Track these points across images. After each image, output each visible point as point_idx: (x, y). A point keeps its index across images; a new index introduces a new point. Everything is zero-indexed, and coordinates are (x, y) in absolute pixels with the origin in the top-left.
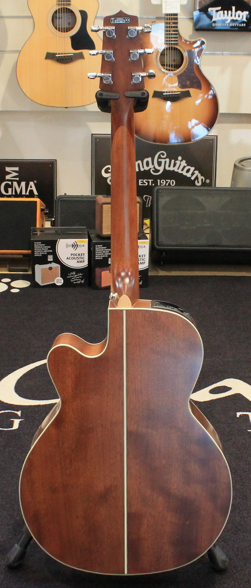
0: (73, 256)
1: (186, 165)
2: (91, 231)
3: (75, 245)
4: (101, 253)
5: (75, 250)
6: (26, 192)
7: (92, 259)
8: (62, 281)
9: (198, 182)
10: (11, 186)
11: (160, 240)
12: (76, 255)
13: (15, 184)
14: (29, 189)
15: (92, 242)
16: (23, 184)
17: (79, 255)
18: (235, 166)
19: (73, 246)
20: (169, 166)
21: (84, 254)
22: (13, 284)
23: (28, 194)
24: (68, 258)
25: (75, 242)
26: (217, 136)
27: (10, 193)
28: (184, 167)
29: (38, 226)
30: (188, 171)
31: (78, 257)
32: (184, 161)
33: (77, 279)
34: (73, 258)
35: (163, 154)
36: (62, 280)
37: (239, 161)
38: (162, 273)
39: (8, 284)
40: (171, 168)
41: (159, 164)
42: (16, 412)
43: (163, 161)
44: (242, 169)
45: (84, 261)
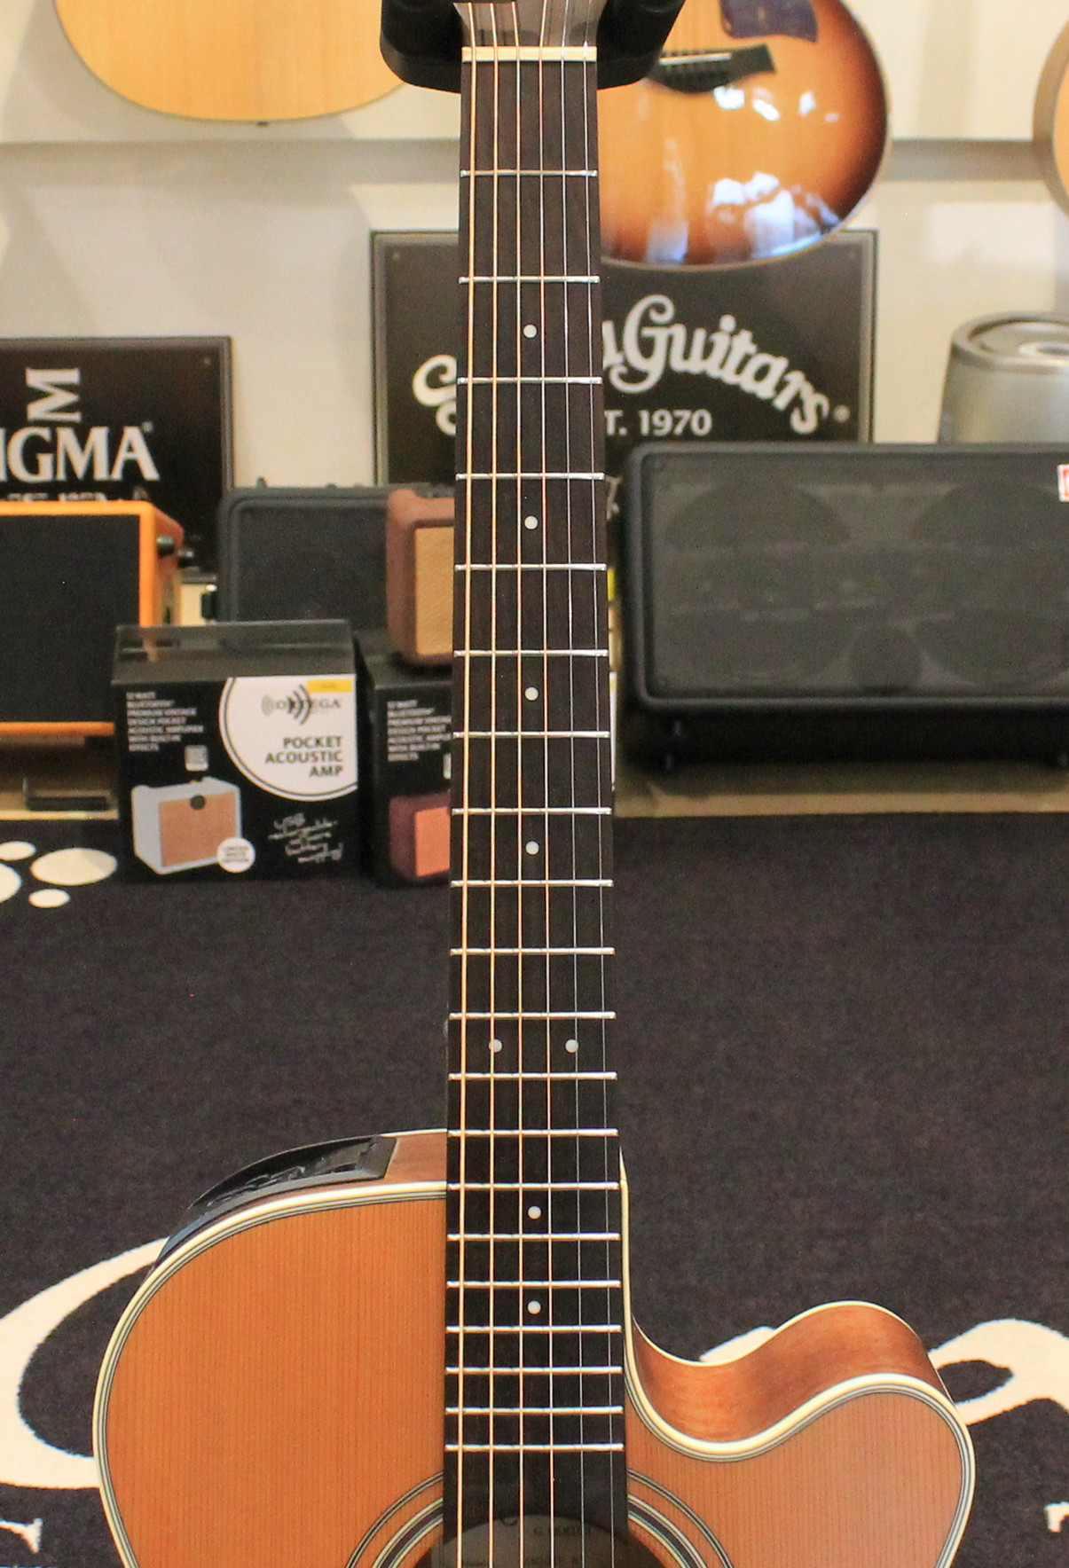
0: (295, 749)
1: (752, 349)
2: (367, 640)
3: (302, 703)
4: (412, 735)
5: (303, 722)
6: (111, 468)
7: (376, 757)
8: (250, 854)
9: (803, 418)
10: (51, 447)
11: (663, 670)
12: (304, 743)
13: (67, 437)
14: (123, 455)
15: (372, 686)
16: (99, 436)
17: (318, 742)
18: (956, 353)
19: (292, 704)
20: (686, 355)
21: (338, 739)
22: (42, 869)
23: (117, 475)
24: (270, 758)
25: (302, 687)
26: (875, 234)
27: (45, 474)
28: (746, 359)
29: (147, 619)
30: (762, 374)
31: (316, 751)
32: (745, 336)
33: (313, 843)
34: (292, 757)
35: (660, 309)
36: (246, 848)
37: (968, 330)
38: (670, 806)
39: (22, 867)
40: (695, 365)
41: (646, 347)
42: (17, 1528)
43: (660, 336)
44: (985, 365)
45: (339, 769)
